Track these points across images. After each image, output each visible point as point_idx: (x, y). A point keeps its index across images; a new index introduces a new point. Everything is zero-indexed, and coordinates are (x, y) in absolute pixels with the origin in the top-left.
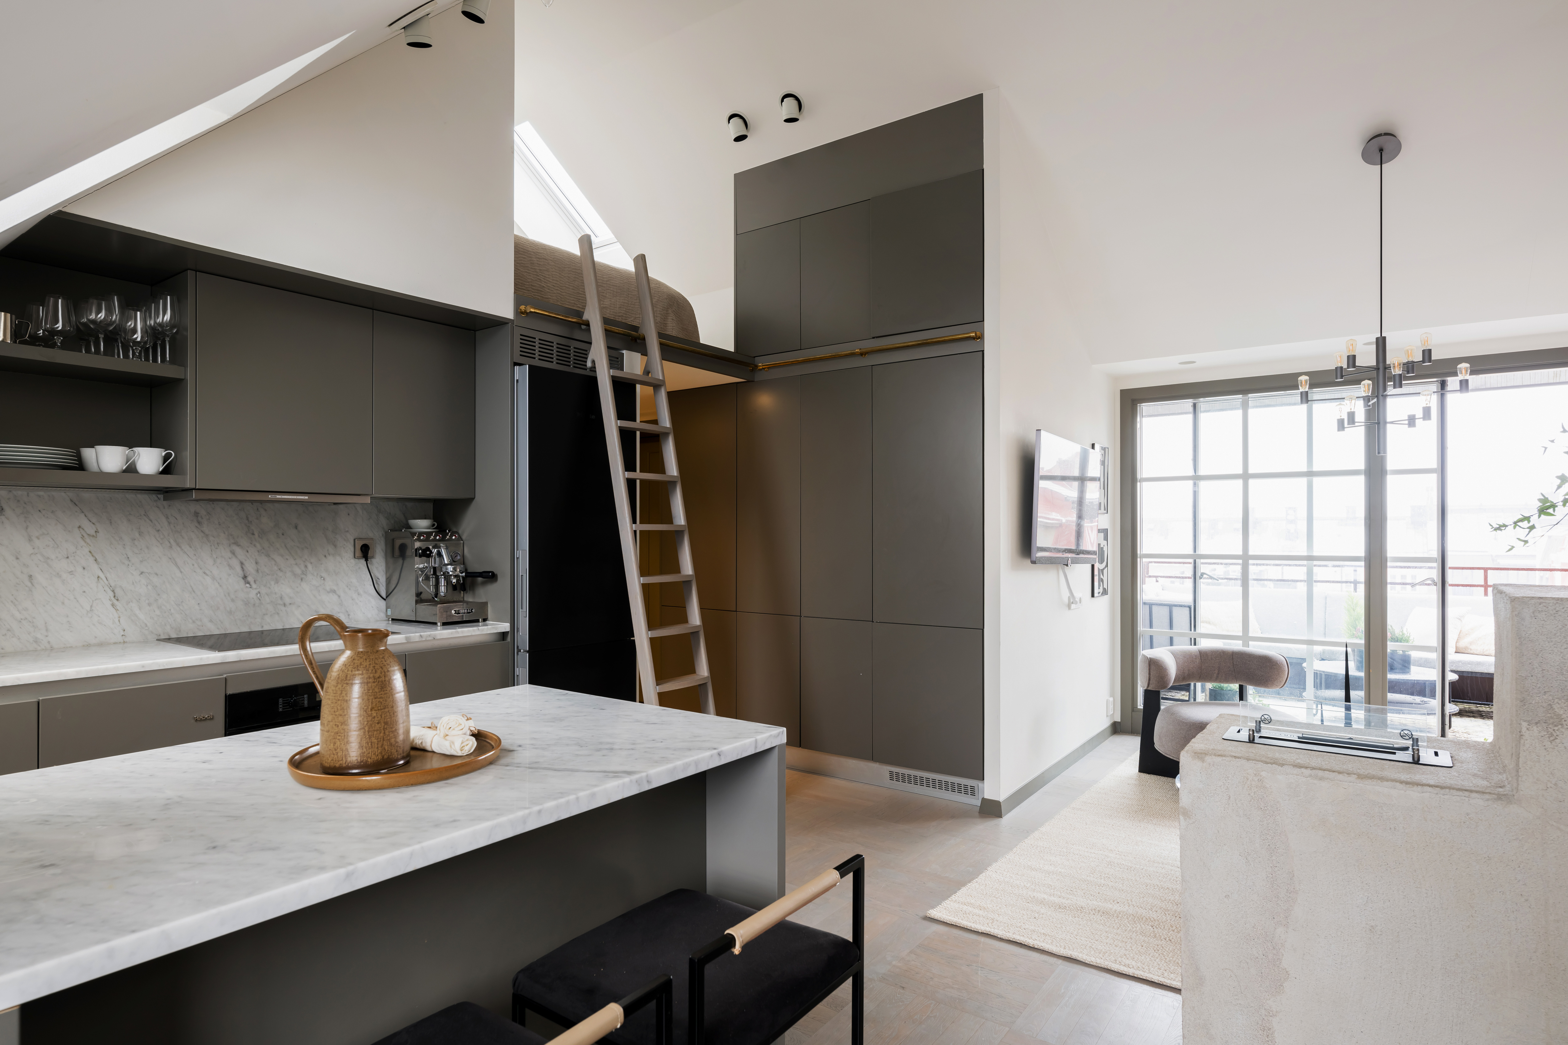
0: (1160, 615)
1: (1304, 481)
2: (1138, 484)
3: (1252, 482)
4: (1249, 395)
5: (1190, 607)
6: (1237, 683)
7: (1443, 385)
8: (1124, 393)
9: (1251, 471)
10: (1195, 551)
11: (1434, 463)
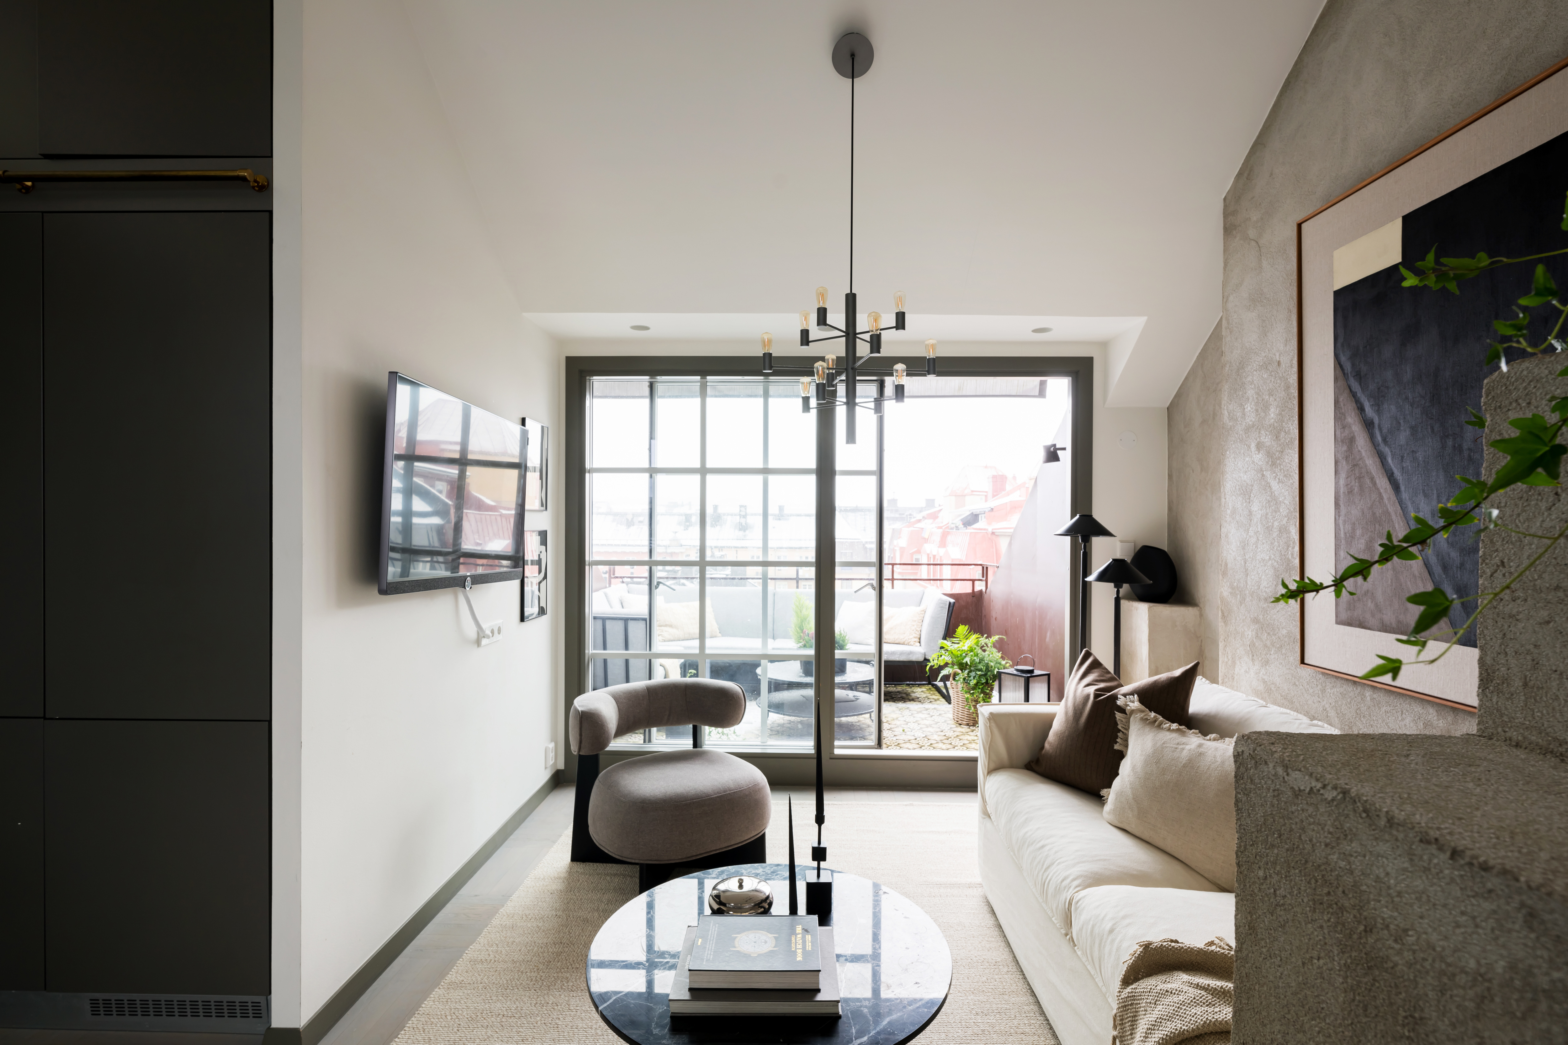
0: (615, 631)
1: (760, 478)
2: (587, 475)
3: (710, 478)
4: (708, 377)
5: (645, 620)
6: (690, 723)
7: (882, 386)
8: (571, 362)
9: (709, 465)
10: (651, 556)
11: (874, 467)
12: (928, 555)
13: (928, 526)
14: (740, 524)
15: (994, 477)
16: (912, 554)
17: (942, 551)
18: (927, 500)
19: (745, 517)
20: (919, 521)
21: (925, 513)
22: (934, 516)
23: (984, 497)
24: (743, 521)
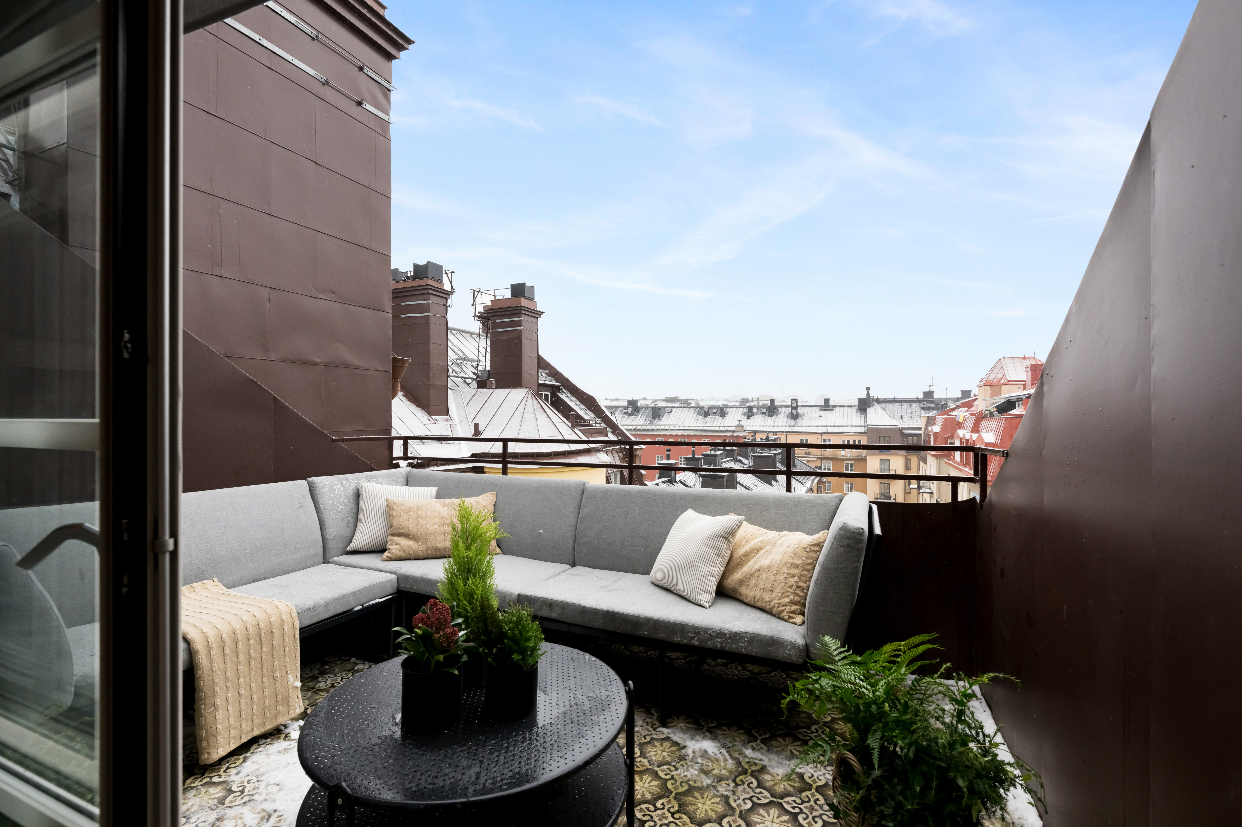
12: (961, 439)
13: (961, 414)
14: (792, 413)
15: (1033, 366)
16: (946, 439)
17: (975, 436)
18: (962, 391)
19: (796, 408)
20: (954, 409)
21: (959, 403)
22: (969, 405)
23: (1022, 386)
24: (794, 411)
